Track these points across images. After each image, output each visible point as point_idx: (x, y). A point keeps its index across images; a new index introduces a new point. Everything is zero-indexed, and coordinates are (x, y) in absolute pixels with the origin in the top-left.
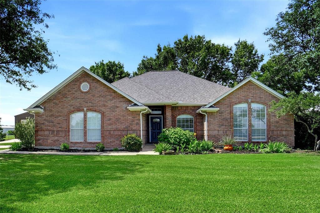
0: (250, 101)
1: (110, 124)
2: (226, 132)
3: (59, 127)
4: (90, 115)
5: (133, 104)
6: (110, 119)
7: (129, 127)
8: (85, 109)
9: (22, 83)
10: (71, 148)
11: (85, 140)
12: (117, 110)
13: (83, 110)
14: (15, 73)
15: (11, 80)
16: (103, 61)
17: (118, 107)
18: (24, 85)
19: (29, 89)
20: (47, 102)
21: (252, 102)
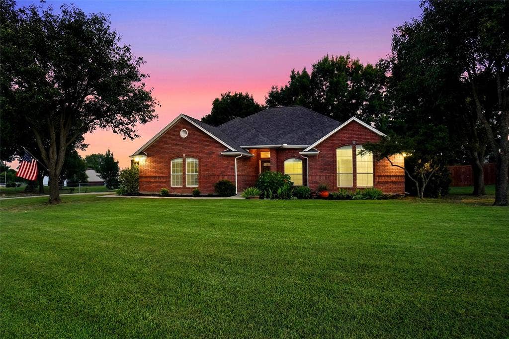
0: (354, 142)
1: (207, 170)
2: (328, 178)
3: (161, 173)
4: (189, 160)
5: (227, 149)
6: (207, 164)
7: (224, 172)
8: (184, 155)
9: (127, 133)
10: (171, 194)
11: (184, 185)
12: (213, 155)
13: (182, 157)
14: (122, 123)
15: (117, 129)
16: (229, 93)
17: (214, 153)
18: (129, 135)
19: (132, 138)
20: (150, 149)
21: (357, 144)
